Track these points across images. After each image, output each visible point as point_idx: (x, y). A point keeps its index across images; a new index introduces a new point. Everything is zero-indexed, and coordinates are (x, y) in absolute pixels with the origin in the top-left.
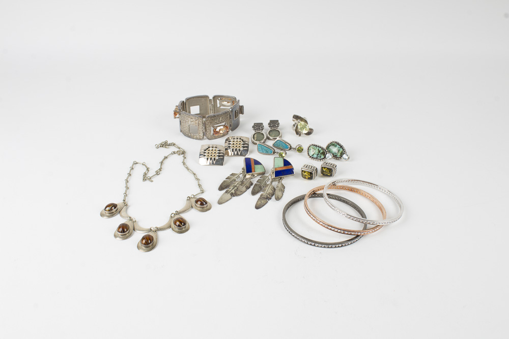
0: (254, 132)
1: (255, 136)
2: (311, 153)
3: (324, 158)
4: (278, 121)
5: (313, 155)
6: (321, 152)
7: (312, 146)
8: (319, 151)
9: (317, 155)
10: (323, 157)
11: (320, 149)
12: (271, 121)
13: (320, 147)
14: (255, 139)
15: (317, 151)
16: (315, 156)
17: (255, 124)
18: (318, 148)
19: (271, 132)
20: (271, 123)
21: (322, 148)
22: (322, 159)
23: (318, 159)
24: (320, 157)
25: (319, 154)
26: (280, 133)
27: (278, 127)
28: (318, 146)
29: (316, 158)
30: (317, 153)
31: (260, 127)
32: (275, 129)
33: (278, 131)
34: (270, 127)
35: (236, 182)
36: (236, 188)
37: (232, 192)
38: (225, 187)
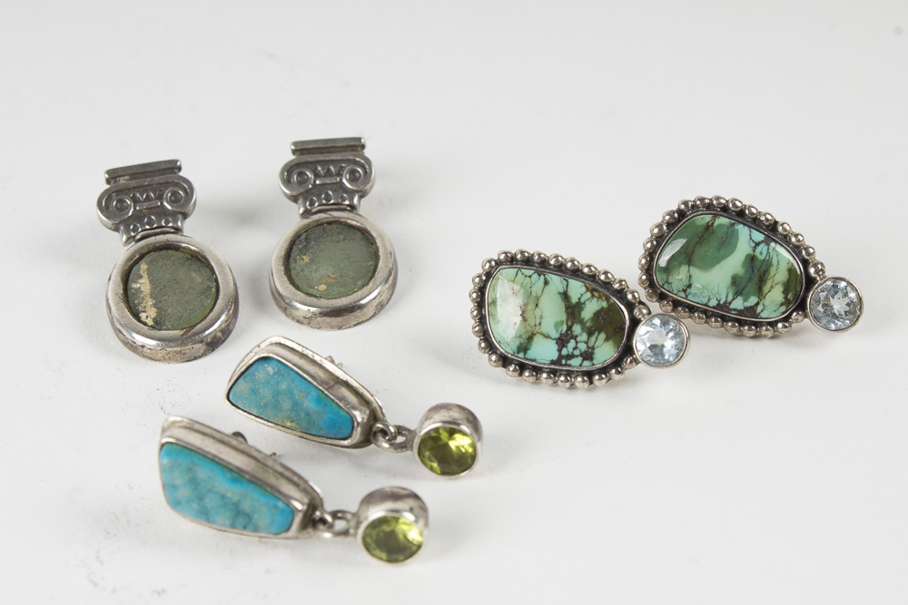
1: (143, 284)
2: (507, 325)
3: (617, 363)
4: (356, 145)
5: (524, 348)
6: (587, 313)
7: (507, 273)
8: (573, 310)
9: (562, 341)
10: (605, 352)
11: (577, 289)
12: (301, 149)
13: (576, 273)
14: (149, 314)
15: (551, 315)
16: (544, 351)
17: (113, 175)
18: (556, 281)
19: (303, 251)
20: (306, 164)
21: (593, 277)
22: (604, 370)
23: (569, 374)
24: (588, 356)
25: (577, 329)
26: (376, 257)
27: (363, 195)
28: (560, 268)
29: (558, 370)
30: (557, 325)
31: (160, 198)
32: (337, 222)
33: (366, 236)
34: (295, 199)
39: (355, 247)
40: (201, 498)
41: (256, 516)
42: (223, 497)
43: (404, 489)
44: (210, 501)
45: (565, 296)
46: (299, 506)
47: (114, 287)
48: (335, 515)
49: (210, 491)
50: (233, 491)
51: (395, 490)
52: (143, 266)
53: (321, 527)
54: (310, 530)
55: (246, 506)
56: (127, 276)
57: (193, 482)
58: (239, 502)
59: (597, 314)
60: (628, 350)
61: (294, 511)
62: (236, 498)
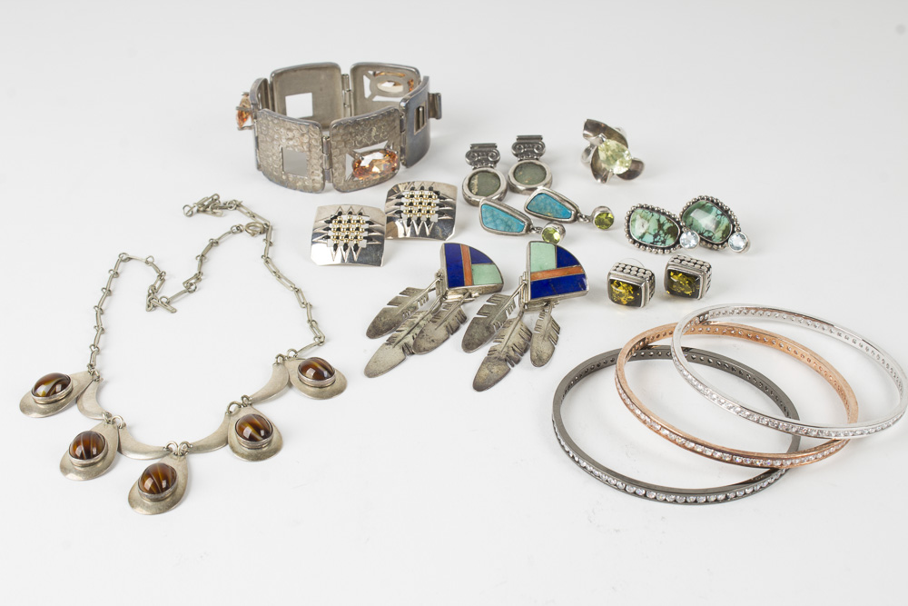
0: (470, 170)
1: (475, 182)
2: (637, 231)
3: (674, 246)
4: (540, 138)
5: (642, 237)
6: (665, 227)
7: (640, 210)
8: (661, 226)
9: (655, 236)
10: (670, 241)
11: (663, 219)
12: (520, 138)
13: (664, 214)
14: (475, 190)
15: (653, 226)
16: (649, 239)
17: (473, 146)
18: (656, 215)
19: (520, 171)
20: (522, 144)
21: (669, 216)
22: (669, 248)
23: (657, 248)
24: (664, 242)
25: (661, 232)
26: (545, 174)
27: (541, 155)
28: (658, 212)
29: (652, 246)
30: (654, 230)
31: (487, 155)
32: (532, 163)
33: (542, 168)
34: (516, 155)
35: (419, 312)
36: (417, 331)
37: (405, 341)
38: (386, 327)
39: (539, 171)
40: (495, 221)
41: (513, 227)
42: (502, 220)
44: (498, 222)
45: (659, 221)
47: (467, 182)
48: (537, 228)
52: (477, 176)
53: (533, 231)
54: (529, 231)
55: (509, 223)
56: (470, 179)
59: (669, 228)
60: (678, 242)
61: (524, 227)
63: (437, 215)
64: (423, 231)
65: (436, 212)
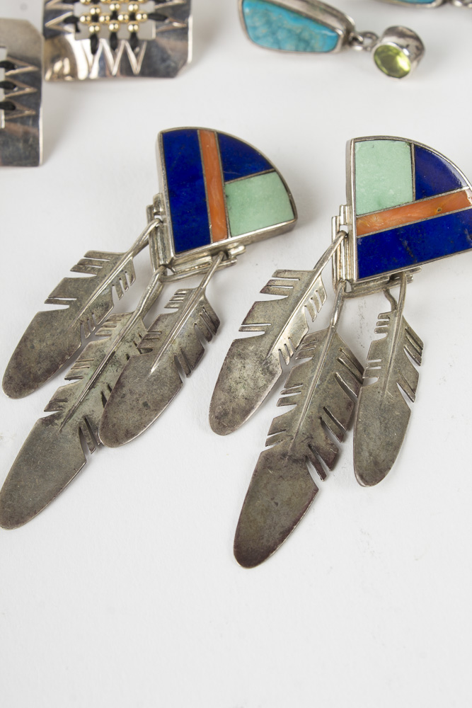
35: (114, 319)
36: (111, 376)
37: (86, 409)
38: (45, 365)
40: (274, 33)
41: (313, 42)
42: (290, 31)
43: (411, 31)
44: (281, 35)
46: (340, 32)
48: (364, 35)
49: (279, 27)
50: (296, 25)
51: (405, 30)
53: (356, 43)
54: (347, 47)
55: (306, 35)
57: (269, 23)
58: (301, 33)
61: (338, 36)
62: (298, 31)
63: (152, 24)
64: (125, 62)
65: (151, 16)
